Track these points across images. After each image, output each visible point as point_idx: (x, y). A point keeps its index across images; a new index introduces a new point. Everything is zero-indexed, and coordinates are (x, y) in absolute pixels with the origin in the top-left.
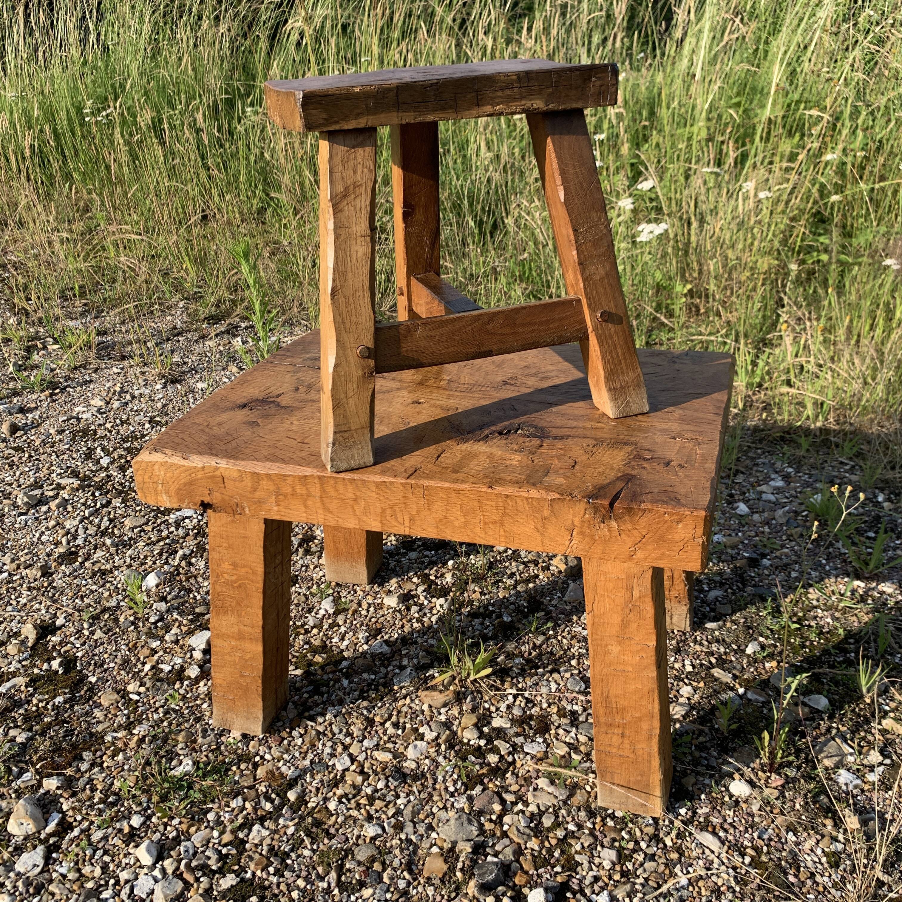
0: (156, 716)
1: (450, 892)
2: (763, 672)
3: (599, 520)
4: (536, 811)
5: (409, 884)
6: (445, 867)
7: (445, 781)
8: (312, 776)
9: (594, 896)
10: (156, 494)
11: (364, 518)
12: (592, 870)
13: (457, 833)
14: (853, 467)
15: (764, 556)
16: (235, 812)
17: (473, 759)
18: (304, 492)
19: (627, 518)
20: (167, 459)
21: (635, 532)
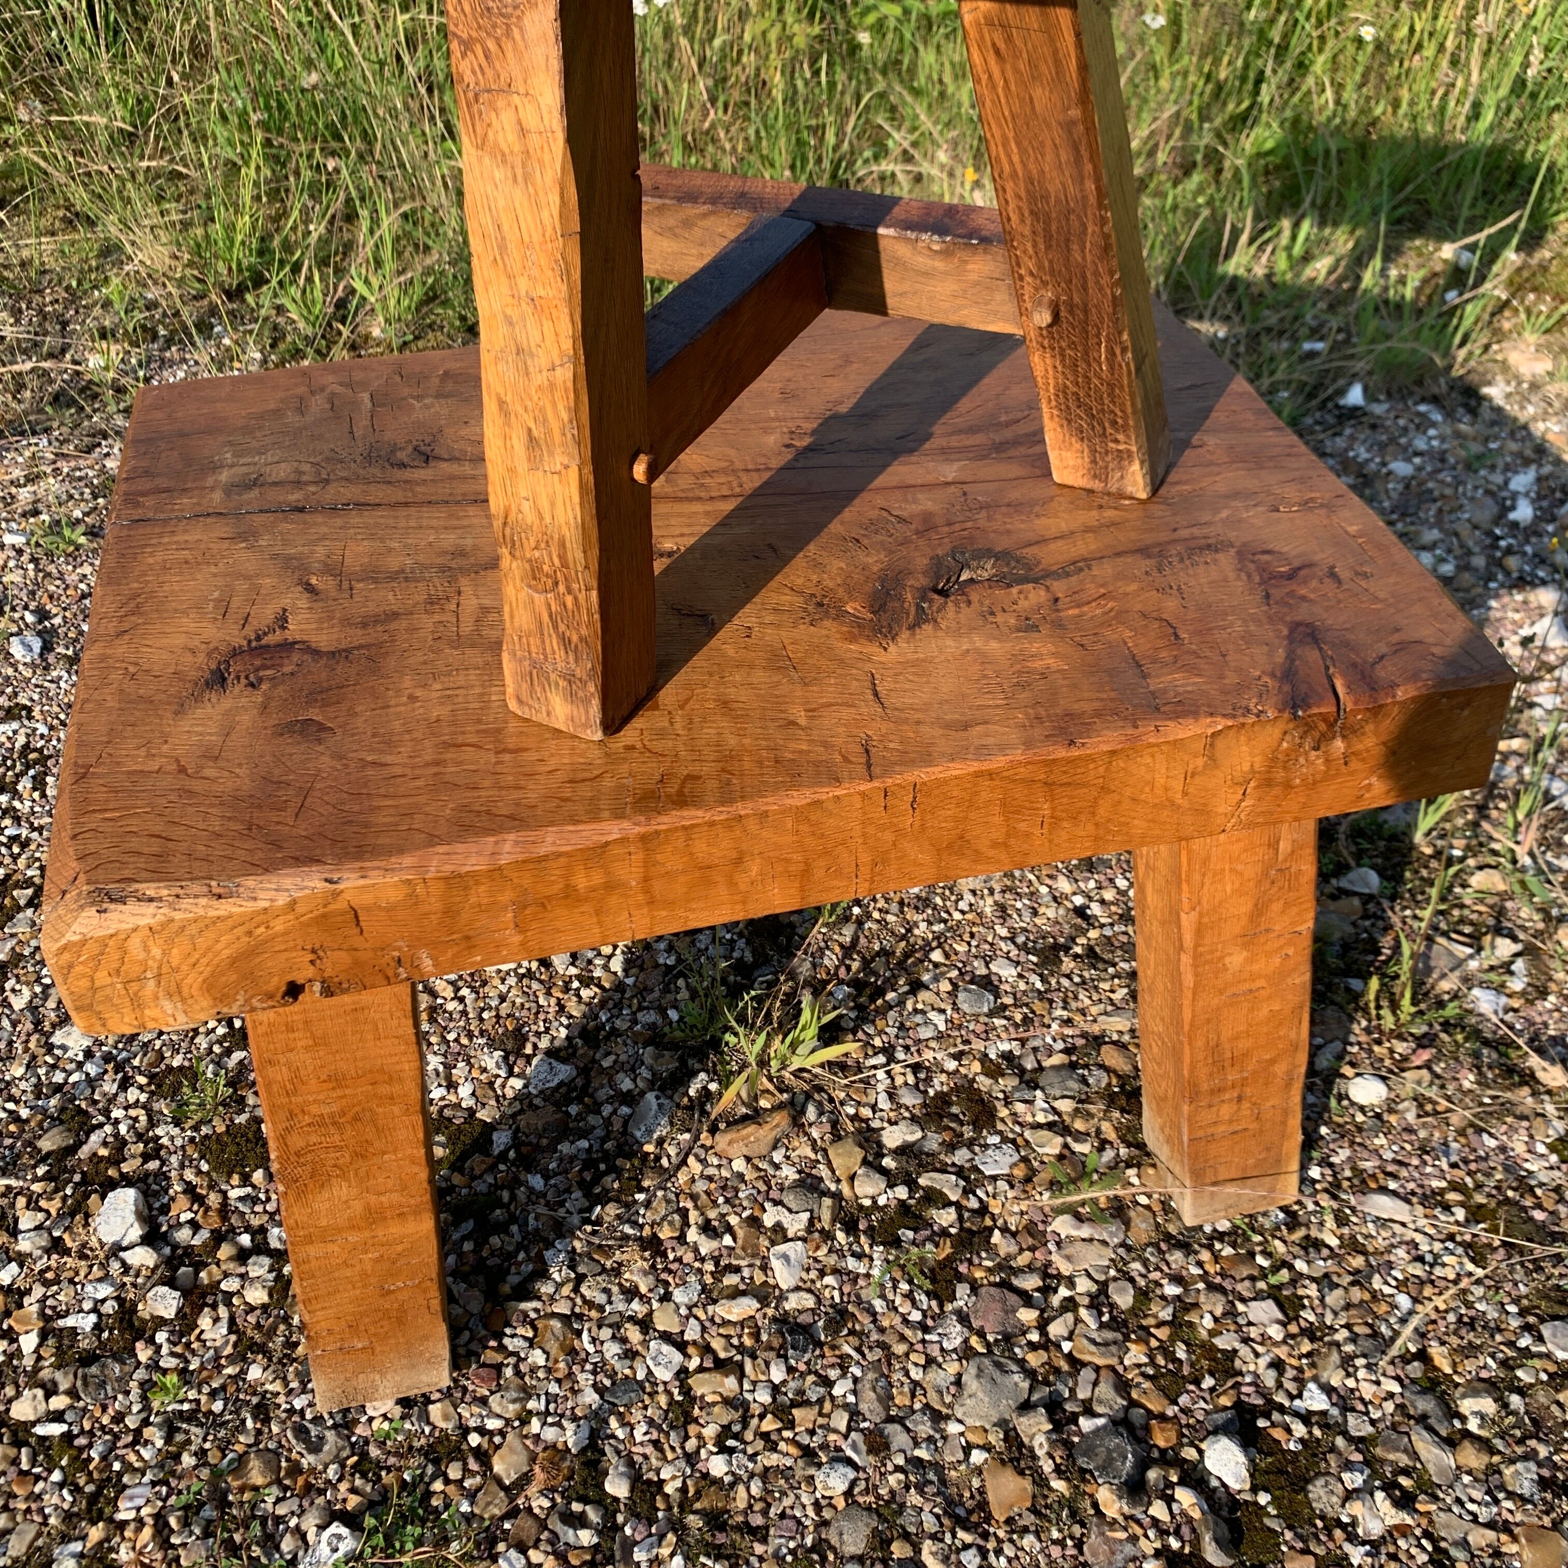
1: (1068, 1528)
3: (1308, 746)
4: (1094, 1288)
5: (982, 1552)
6: (1025, 1484)
7: (891, 1305)
8: (624, 1422)
9: (1297, 1402)
12: (1257, 1355)
13: (996, 1404)
17: (910, 1234)
21: (1378, 751)
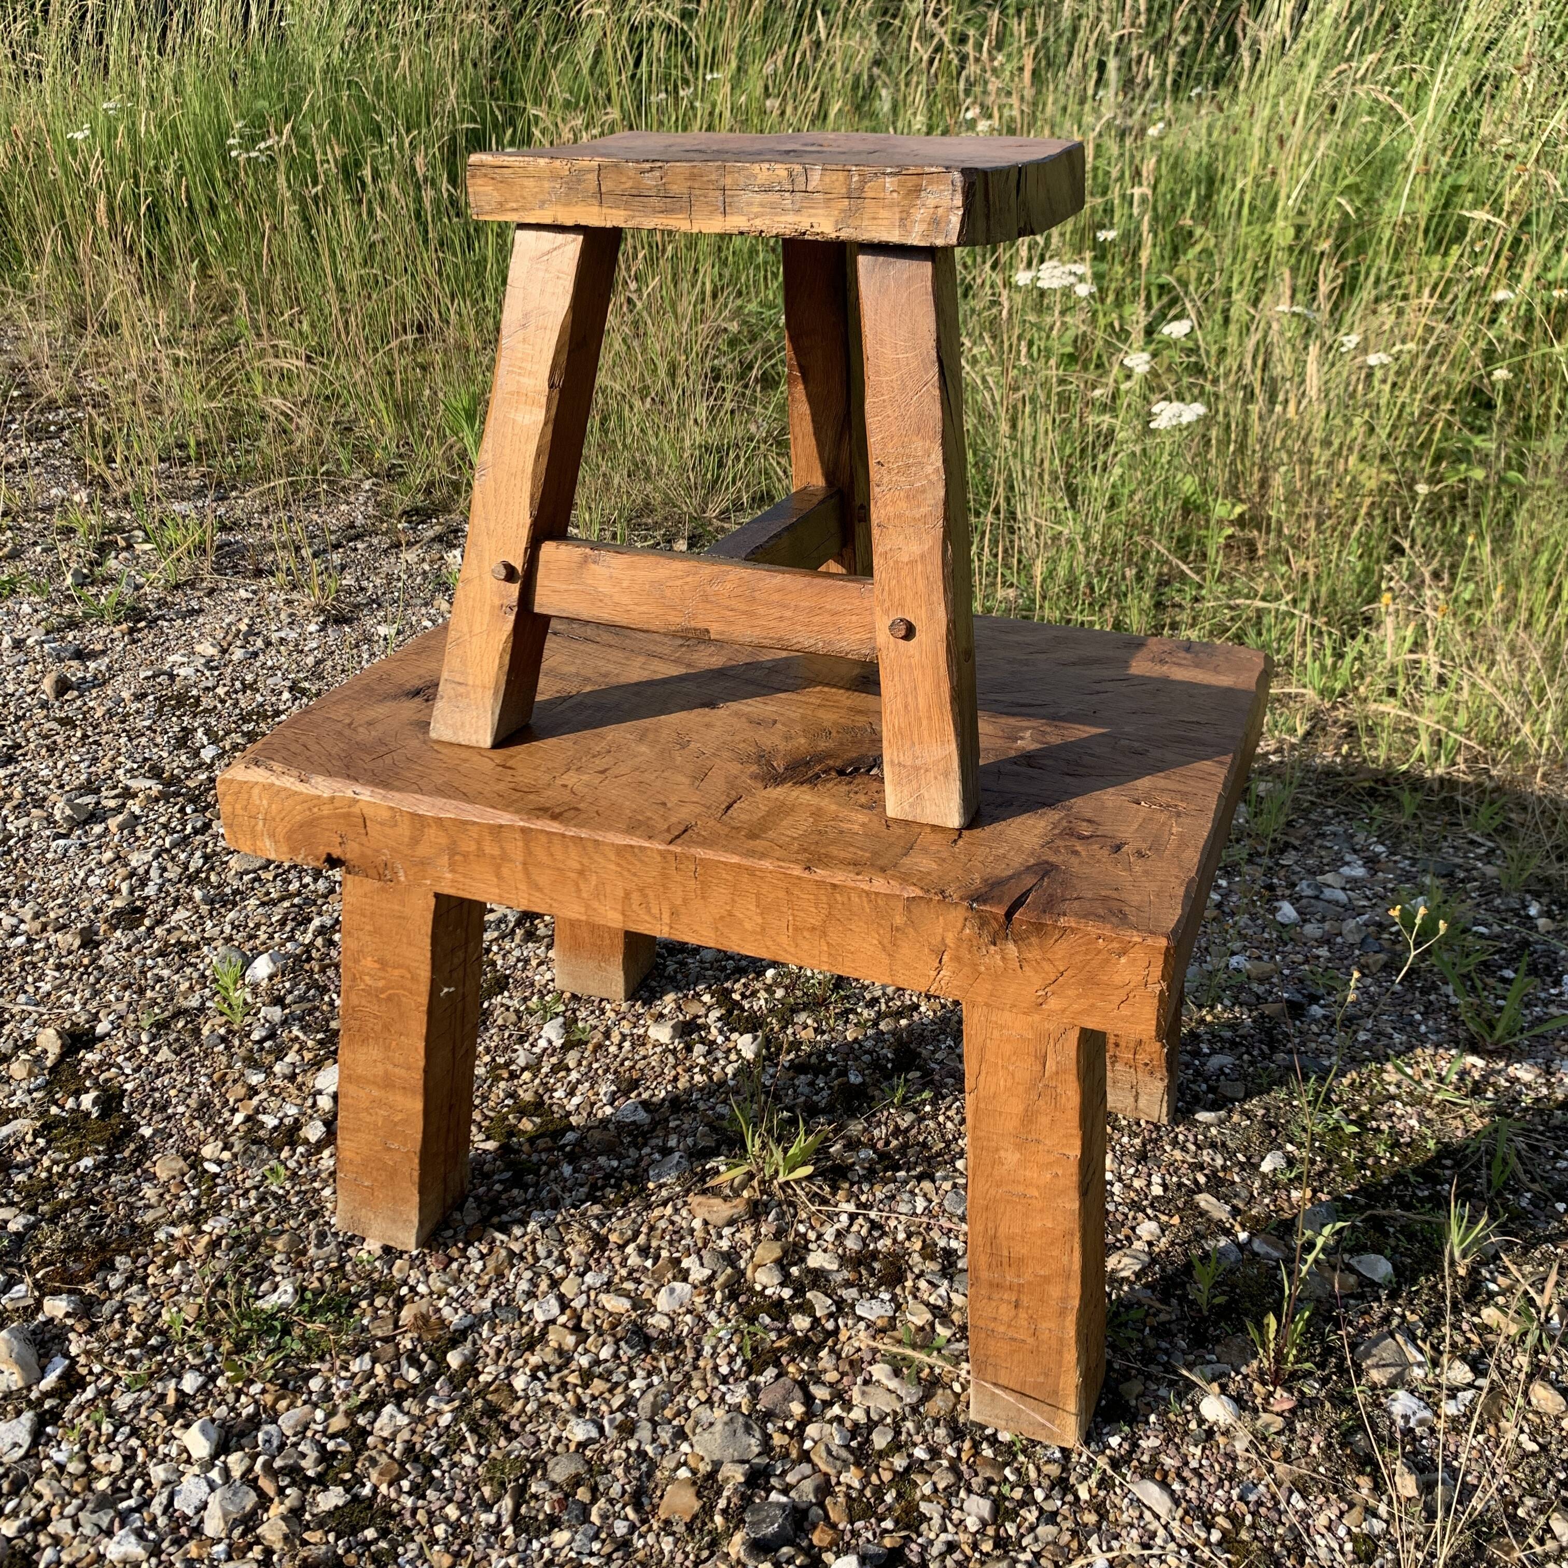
0: (243, 1204)
1: (700, 1549)
2: (1286, 1205)
3: (986, 939)
4: (863, 1420)
5: (633, 1528)
6: (697, 1505)
7: (715, 1355)
8: (493, 1329)
10: (254, 837)
11: (596, 904)
12: (945, 1530)
13: (724, 1448)
14: (1492, 851)
15: (1314, 999)
16: (357, 1381)
17: (767, 1320)
18: (497, 852)
19: (1034, 940)
20: (273, 779)
21: (1046, 966)
